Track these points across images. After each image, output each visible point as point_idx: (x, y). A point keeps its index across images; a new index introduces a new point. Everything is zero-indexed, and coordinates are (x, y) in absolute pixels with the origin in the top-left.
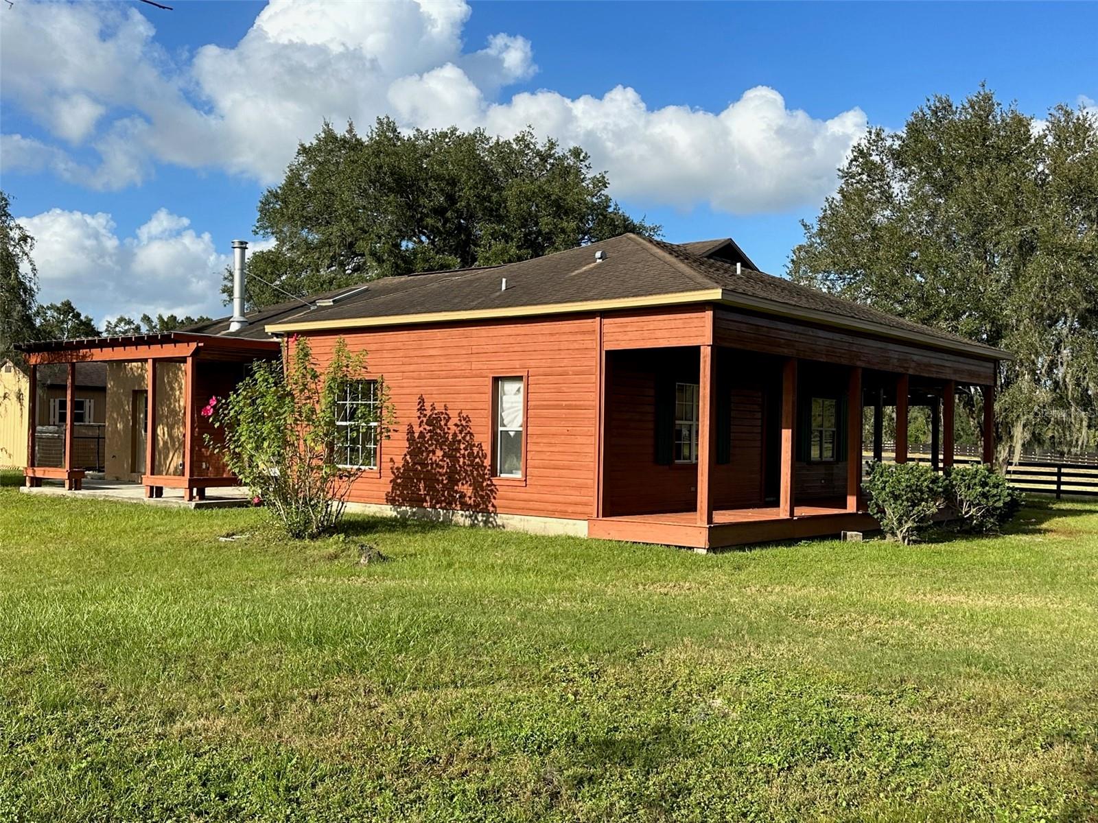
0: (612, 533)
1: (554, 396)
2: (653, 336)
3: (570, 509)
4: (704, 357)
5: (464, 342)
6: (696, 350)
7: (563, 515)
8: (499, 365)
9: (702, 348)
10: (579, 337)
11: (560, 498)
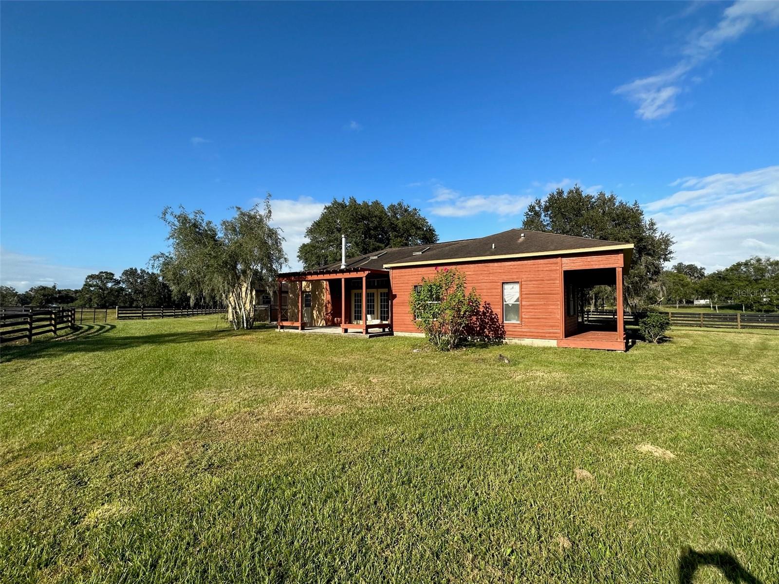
0: (571, 345)
1: (536, 289)
2: (590, 264)
3: (547, 335)
4: (619, 272)
5: (486, 269)
6: (614, 270)
7: (543, 337)
8: (505, 278)
9: (617, 269)
10: (549, 265)
11: (541, 331)
